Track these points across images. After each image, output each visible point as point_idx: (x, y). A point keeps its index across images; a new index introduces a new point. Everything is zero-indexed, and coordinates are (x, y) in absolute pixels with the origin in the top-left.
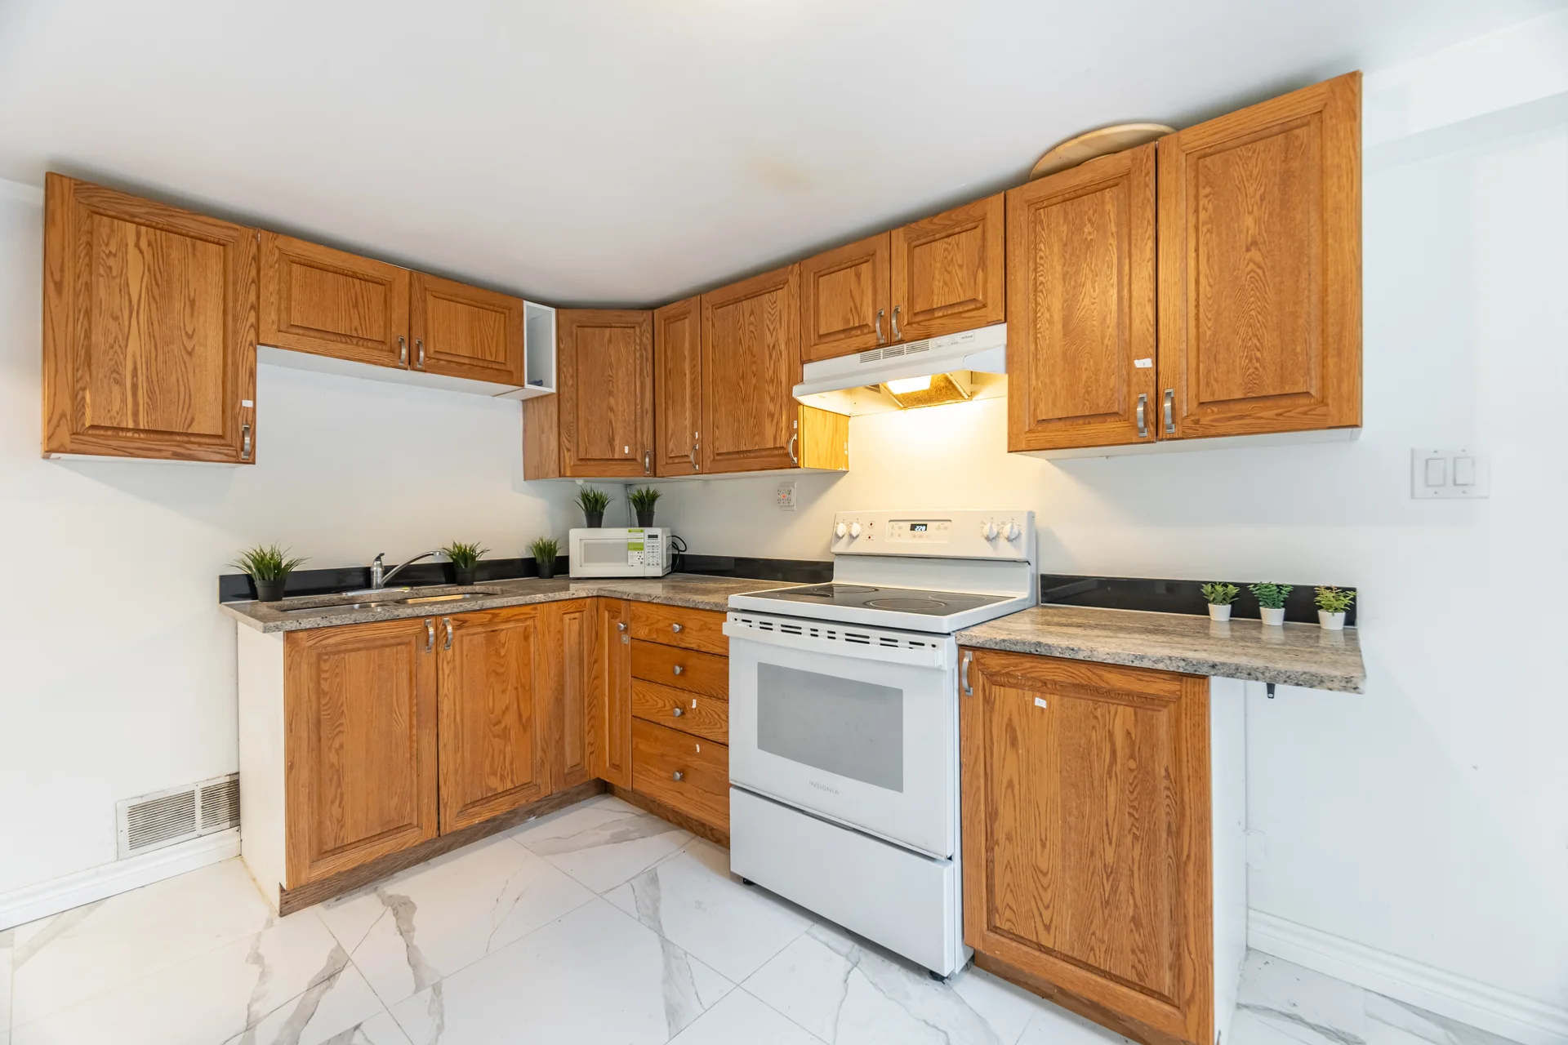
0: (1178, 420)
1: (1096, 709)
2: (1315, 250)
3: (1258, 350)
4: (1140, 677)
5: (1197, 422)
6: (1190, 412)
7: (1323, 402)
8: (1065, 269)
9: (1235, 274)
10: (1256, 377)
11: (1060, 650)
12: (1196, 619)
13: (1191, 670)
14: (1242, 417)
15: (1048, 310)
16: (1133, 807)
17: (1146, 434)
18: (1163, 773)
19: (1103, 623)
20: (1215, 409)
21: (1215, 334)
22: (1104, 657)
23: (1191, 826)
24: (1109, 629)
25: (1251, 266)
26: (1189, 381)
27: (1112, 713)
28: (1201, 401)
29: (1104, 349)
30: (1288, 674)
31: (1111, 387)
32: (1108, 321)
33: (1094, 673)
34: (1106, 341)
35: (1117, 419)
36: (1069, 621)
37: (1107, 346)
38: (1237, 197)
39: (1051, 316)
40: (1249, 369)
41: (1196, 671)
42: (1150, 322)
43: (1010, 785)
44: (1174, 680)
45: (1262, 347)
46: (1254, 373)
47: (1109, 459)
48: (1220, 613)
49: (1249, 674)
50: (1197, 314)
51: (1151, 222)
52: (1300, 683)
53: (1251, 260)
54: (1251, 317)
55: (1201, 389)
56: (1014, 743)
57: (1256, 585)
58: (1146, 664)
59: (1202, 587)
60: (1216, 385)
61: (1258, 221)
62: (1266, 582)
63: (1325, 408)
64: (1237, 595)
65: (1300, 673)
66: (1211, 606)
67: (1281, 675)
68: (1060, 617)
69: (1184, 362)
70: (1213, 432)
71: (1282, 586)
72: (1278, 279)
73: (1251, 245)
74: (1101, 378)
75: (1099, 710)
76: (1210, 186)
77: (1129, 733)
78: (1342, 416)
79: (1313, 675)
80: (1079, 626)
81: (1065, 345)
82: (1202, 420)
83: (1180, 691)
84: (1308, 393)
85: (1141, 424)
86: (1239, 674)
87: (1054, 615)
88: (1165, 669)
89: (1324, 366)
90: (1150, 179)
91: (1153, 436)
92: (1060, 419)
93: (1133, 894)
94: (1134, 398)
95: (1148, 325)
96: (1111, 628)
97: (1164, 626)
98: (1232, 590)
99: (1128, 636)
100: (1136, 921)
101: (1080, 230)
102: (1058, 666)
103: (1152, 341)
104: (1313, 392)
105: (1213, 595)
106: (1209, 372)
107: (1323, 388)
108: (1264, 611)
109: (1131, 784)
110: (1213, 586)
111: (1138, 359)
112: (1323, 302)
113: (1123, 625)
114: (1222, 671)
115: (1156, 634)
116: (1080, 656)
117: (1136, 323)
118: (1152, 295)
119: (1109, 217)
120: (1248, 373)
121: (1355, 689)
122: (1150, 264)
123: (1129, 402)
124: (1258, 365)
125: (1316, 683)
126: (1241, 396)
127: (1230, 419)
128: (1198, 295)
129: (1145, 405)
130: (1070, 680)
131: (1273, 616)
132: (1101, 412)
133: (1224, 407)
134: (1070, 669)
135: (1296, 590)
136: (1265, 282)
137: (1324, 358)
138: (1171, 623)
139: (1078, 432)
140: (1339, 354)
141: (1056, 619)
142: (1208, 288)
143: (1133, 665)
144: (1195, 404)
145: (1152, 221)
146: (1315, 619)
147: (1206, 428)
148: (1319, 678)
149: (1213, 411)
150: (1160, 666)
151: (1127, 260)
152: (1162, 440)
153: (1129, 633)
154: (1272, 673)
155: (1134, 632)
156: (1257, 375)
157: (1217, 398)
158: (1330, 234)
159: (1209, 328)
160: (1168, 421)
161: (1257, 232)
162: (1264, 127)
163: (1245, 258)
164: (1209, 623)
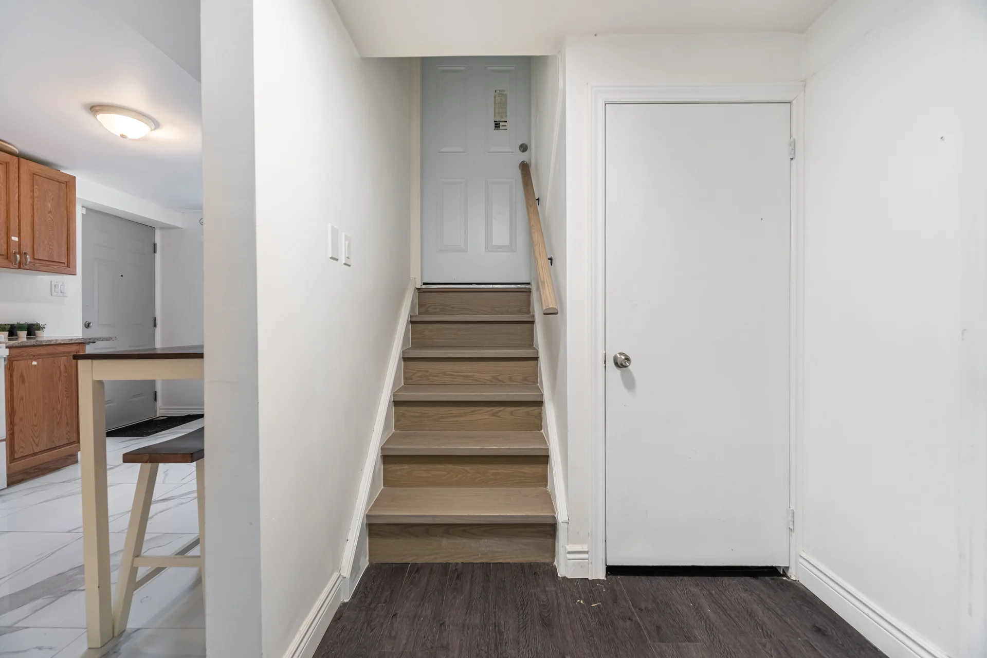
1: (54, 360)
5: (34, 265)
7: (68, 266)
14: (48, 266)
16: (66, 388)
17: (16, 266)
21: (39, 236)
25: (50, 219)
28: (35, 258)
35: (3, 257)
40: (49, 251)
43: (22, 399)
53: (50, 217)
55: (35, 254)
56: (23, 382)
61: (51, 205)
63: (69, 268)
78: (73, 272)
84: (64, 263)
89: (68, 256)
91: (18, 267)
93: (66, 416)
94: (10, 251)
95: (17, 225)
100: (67, 424)
103: (18, 232)
104: (66, 263)
107: (68, 262)
111: (13, 236)
117: (12, 222)
120: (49, 253)
126: (47, 259)
127: (44, 266)
140: (72, 254)
152: (21, 269)
158: (70, 219)
161: (50, 208)
163: (48, 216)
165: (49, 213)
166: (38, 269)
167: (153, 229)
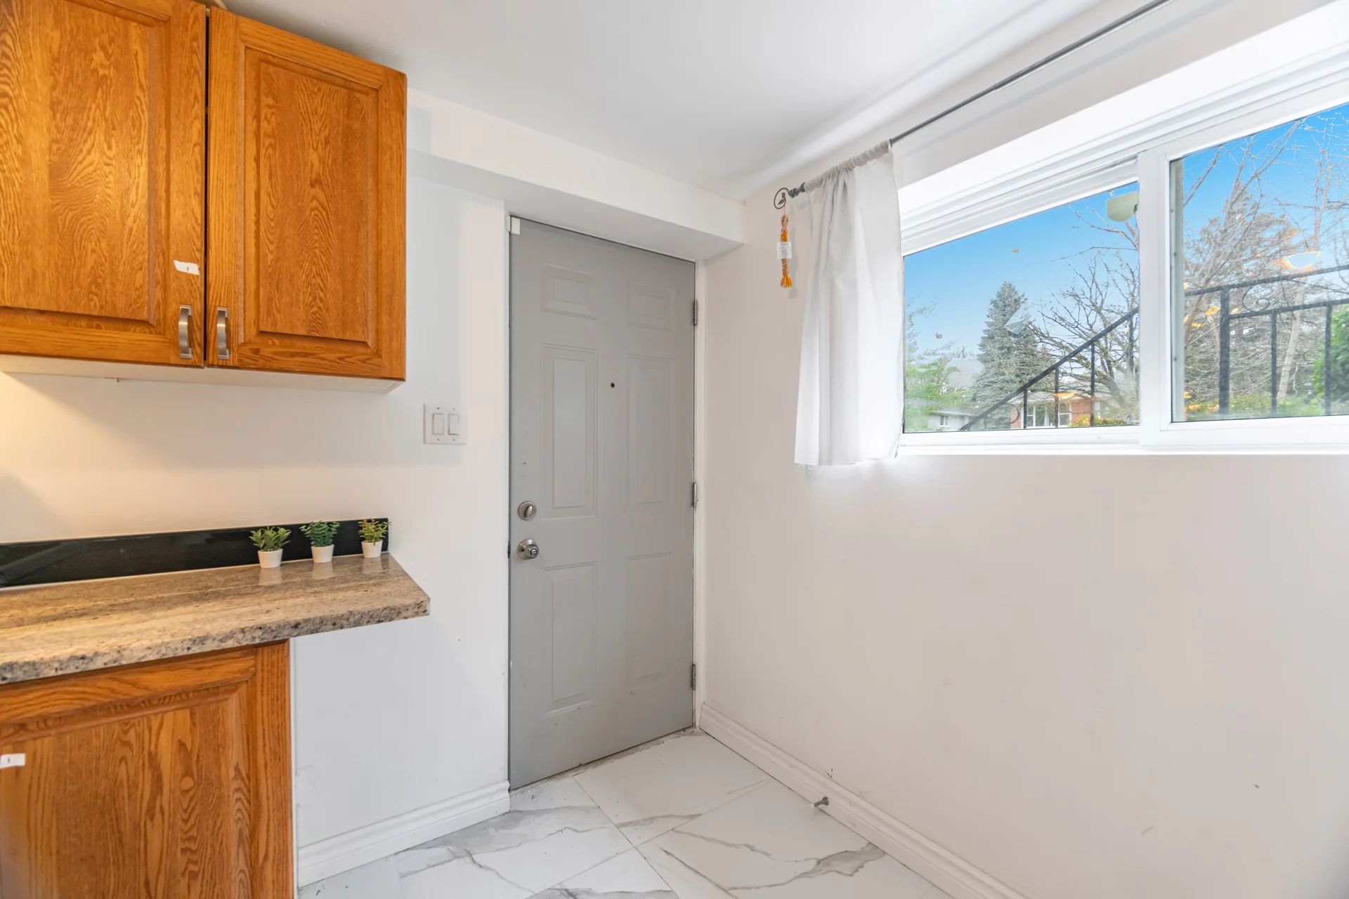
0: (234, 345)
1: (126, 732)
2: (371, 212)
3: (322, 290)
4: (200, 665)
5: (257, 351)
6: (247, 340)
7: (378, 354)
8: (55, 94)
9: (299, 204)
10: (319, 317)
11: (56, 665)
12: (243, 571)
13: (269, 638)
14: (306, 355)
15: (19, 142)
17: (190, 355)
18: (232, 773)
19: (122, 601)
20: (277, 342)
21: (277, 260)
22: (142, 655)
23: (269, 820)
24: (136, 609)
25: (315, 203)
26: (247, 304)
27: (155, 726)
28: (261, 329)
29: (126, 233)
30: (371, 614)
31: (137, 285)
32: (132, 197)
33: (121, 682)
34: (129, 222)
35: (147, 330)
36: (60, 610)
37: (131, 230)
38: (302, 126)
39: (24, 152)
40: (313, 306)
41: (275, 637)
42: (196, 220)
44: (247, 655)
45: (326, 288)
46: (317, 312)
47: (121, 383)
48: (270, 559)
49: (334, 624)
50: (257, 231)
51: (200, 99)
52: (381, 619)
53: (315, 198)
54: (316, 255)
55: (261, 316)
57: (307, 525)
58: (209, 646)
59: (252, 535)
60: (278, 316)
61: (322, 161)
62: (316, 521)
63: (380, 359)
64: (289, 537)
65: (381, 610)
66: (261, 553)
67: (365, 616)
68: (39, 605)
69: (241, 281)
70: (275, 365)
71: (331, 523)
72: (340, 227)
73: (316, 182)
74: (121, 269)
75: (132, 731)
76: (273, 98)
77: (182, 744)
78: (392, 369)
79: (392, 609)
80: (82, 614)
81: (54, 206)
82: (261, 350)
83: (255, 666)
84: (365, 344)
85: (184, 343)
86: (324, 628)
87: (27, 604)
88: (236, 645)
89: (378, 321)
90: (198, 47)
91: (199, 360)
92: (42, 312)
94: (172, 308)
95: (195, 225)
96: (137, 605)
97: (211, 587)
98: (284, 533)
99: (170, 612)
101: (87, 53)
102: (52, 691)
103: (199, 243)
104: (369, 343)
105: (264, 541)
106: (270, 299)
107: (378, 341)
108: (315, 550)
109: (185, 811)
110: (262, 532)
111: (180, 261)
112: (378, 266)
113: (155, 596)
114: (306, 629)
115: (207, 600)
116: (99, 664)
117: (177, 214)
118: (200, 187)
119: (136, 60)
120: (312, 311)
121: (424, 612)
122: (197, 149)
123: (165, 311)
124: (321, 305)
125: (394, 616)
126: (304, 333)
127: (293, 355)
128: (258, 210)
129: (190, 319)
130: (77, 705)
131: (323, 554)
132: (121, 316)
133: (287, 341)
134: (77, 689)
135: (344, 525)
136: (328, 224)
137: (378, 315)
138: (218, 582)
139: (78, 337)
140: (390, 315)
141: (32, 612)
142: (270, 208)
143: (191, 652)
144: (254, 332)
145: (202, 99)
146: (360, 551)
147: (267, 360)
148: (397, 610)
149: (274, 343)
150: (230, 644)
151: (163, 131)
152: (212, 366)
153: (169, 609)
154: (357, 617)
155: (176, 604)
156: (320, 315)
157: (279, 330)
158: (384, 204)
159: (271, 252)
160: (223, 346)
161: (321, 172)
162: (328, 71)
163: (309, 194)
164: (259, 571)
165: (312, 186)
166: (268, 365)
167: (688, 267)
